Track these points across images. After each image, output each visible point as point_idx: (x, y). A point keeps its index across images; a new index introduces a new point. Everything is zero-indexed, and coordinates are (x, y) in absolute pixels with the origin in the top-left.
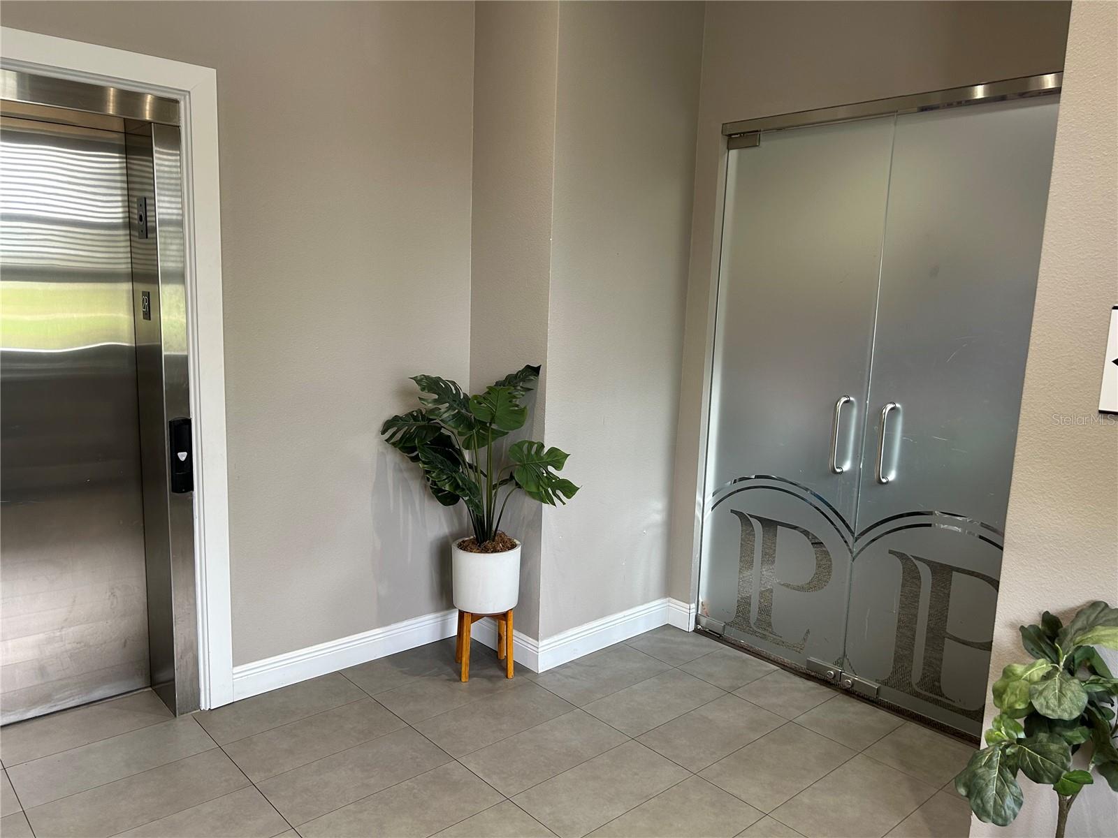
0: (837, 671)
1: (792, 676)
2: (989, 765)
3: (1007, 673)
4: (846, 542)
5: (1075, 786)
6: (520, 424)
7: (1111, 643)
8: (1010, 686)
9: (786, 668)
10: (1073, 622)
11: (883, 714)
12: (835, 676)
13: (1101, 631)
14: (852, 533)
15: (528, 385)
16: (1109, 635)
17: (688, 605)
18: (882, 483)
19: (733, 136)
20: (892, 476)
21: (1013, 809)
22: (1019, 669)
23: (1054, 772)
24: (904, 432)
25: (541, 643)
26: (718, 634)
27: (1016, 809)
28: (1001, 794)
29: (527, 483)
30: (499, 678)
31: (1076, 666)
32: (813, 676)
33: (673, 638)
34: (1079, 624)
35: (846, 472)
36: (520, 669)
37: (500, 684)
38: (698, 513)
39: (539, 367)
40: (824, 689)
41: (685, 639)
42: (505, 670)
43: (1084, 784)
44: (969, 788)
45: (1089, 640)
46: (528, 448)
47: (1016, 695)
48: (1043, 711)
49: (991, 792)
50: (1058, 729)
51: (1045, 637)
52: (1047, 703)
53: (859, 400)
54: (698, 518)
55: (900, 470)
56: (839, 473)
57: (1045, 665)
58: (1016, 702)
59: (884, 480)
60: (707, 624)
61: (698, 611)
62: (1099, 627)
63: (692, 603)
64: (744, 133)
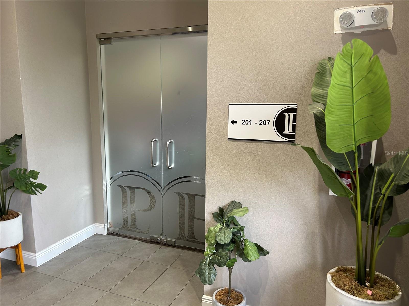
0: (161, 238)
1: (145, 243)
2: (205, 264)
3: (209, 231)
4: (159, 190)
5: (232, 264)
6: (13, 161)
7: (238, 214)
8: (210, 235)
9: (143, 241)
10: (227, 209)
11: (177, 250)
12: (160, 240)
13: (235, 211)
14: (162, 188)
15: (17, 144)
16: (237, 212)
17: (104, 225)
18: (170, 168)
19: (102, 39)
20: (173, 166)
21: (214, 278)
22: (212, 228)
23: (224, 262)
24: (175, 150)
25: (37, 254)
26: (117, 233)
27: (215, 278)
28: (209, 273)
29: (21, 187)
30: (18, 273)
31: (229, 223)
32: (153, 242)
33: (98, 239)
34: (229, 210)
35: (157, 166)
36: (28, 267)
37: (18, 276)
38: (104, 188)
39: (22, 135)
40: (157, 245)
41: (103, 238)
42: (20, 269)
43: (235, 262)
44: (200, 274)
45: (231, 214)
46: (19, 171)
47: (212, 238)
48: (220, 242)
49: (207, 273)
50: (224, 247)
51: (220, 215)
52: (221, 239)
53: (159, 140)
54: (105, 191)
55: (175, 163)
56: (155, 166)
57: (220, 226)
58: (212, 240)
59: (170, 167)
60: (112, 230)
61: (108, 226)
62: (234, 210)
63: (105, 223)
64: (106, 38)
